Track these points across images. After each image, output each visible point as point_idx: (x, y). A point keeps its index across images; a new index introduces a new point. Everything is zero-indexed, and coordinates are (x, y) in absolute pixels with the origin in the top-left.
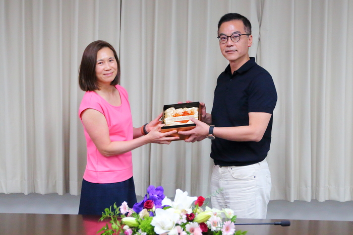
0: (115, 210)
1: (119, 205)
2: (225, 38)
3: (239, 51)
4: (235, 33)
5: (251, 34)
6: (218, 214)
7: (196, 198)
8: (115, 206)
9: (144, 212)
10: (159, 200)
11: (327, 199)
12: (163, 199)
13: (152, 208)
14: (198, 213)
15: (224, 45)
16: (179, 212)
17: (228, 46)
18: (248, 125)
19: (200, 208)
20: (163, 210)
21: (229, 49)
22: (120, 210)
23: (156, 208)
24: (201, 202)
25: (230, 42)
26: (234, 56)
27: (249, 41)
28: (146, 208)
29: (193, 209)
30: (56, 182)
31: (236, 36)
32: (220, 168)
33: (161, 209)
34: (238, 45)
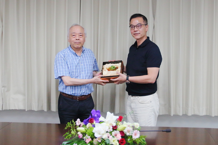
0: (73, 123)
1: (75, 120)
2: (133, 27)
3: (141, 34)
4: (138, 24)
5: (147, 24)
6: (130, 126)
7: (118, 117)
8: (73, 121)
9: (89, 125)
10: (98, 118)
11: (193, 114)
12: (100, 117)
13: (93, 123)
14: (119, 125)
15: (133, 31)
16: (108, 125)
17: (135, 31)
18: (147, 74)
19: (120, 122)
20: (99, 124)
21: (135, 33)
22: (76, 123)
23: (96, 123)
24: (120, 119)
25: (136, 29)
26: (138, 37)
27: (146, 28)
28: (90, 123)
29: (116, 123)
30: (43, 104)
31: (139, 25)
32: (131, 97)
33: (98, 123)
34: (141, 30)
